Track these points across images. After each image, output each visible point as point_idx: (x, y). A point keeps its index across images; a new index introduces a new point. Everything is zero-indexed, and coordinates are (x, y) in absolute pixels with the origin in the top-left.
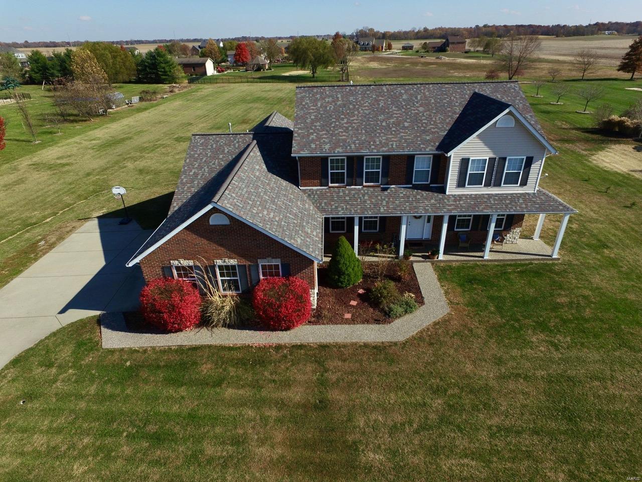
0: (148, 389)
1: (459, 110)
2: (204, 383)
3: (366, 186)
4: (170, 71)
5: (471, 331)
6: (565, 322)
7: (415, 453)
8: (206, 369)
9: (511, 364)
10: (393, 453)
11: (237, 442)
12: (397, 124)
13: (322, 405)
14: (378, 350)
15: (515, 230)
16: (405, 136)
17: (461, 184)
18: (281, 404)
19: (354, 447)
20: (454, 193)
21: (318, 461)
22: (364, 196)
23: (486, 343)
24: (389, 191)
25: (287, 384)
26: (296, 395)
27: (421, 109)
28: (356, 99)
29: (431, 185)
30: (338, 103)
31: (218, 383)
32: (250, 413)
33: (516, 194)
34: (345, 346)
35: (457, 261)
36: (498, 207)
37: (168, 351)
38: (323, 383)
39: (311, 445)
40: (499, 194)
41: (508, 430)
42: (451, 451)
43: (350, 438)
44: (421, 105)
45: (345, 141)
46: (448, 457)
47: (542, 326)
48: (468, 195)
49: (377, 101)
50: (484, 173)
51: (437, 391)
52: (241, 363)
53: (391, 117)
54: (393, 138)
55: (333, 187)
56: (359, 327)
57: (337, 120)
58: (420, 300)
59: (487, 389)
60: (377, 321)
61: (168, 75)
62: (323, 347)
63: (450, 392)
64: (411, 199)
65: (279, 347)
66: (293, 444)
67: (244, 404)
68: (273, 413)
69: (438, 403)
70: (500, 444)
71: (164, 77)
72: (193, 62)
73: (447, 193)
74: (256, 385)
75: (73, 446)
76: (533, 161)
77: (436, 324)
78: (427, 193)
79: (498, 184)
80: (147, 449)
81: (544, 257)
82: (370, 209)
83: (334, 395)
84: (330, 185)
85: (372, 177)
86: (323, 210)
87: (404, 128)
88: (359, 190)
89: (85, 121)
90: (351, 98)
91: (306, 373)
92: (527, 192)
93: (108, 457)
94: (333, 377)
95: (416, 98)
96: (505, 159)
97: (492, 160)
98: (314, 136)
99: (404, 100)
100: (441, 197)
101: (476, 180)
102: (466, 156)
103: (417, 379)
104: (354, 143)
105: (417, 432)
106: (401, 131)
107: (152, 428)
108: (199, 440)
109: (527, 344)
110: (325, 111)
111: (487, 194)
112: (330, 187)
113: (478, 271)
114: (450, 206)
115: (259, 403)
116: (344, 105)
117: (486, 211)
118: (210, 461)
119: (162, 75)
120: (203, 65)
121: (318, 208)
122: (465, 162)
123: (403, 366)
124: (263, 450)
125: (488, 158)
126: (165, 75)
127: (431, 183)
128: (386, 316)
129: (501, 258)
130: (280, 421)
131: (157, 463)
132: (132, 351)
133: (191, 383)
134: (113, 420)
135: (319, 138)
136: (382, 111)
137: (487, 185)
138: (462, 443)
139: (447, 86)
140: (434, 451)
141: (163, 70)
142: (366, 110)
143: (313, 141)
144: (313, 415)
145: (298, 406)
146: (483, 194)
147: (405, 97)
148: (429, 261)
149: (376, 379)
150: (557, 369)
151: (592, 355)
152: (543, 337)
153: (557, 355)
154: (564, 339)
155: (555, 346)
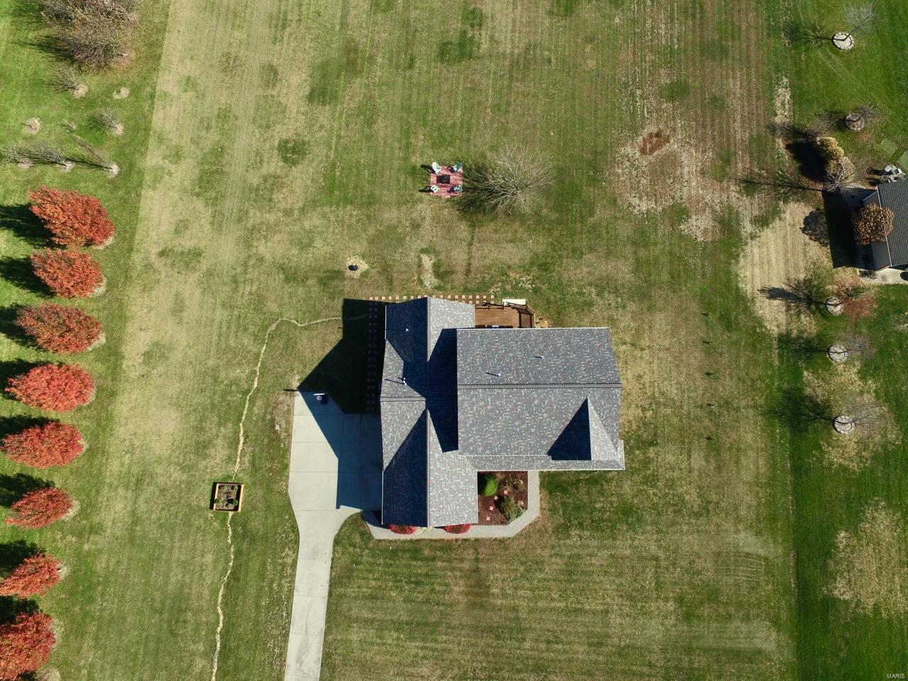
0: (404, 562)
1: (570, 417)
2: (427, 559)
5: (546, 529)
6: (593, 521)
7: (510, 589)
8: (426, 552)
9: (558, 549)
10: (502, 589)
11: (446, 585)
12: (527, 430)
13: (477, 570)
14: (502, 542)
18: (461, 570)
19: (489, 587)
21: (475, 592)
22: (501, 457)
23: (550, 536)
25: (462, 560)
26: (466, 566)
28: (501, 403)
30: (489, 407)
31: (434, 559)
32: (449, 573)
34: (487, 540)
37: (405, 541)
38: (477, 560)
39: (474, 586)
41: (545, 580)
42: (523, 588)
43: (487, 584)
45: (491, 444)
46: (521, 590)
47: (581, 526)
51: (522, 563)
52: (441, 549)
53: (523, 423)
56: (493, 527)
57: (487, 426)
58: (525, 507)
59: (542, 563)
60: (502, 523)
62: (477, 540)
63: (528, 563)
65: (457, 540)
66: (467, 586)
67: (446, 569)
68: (458, 574)
69: (522, 569)
70: (540, 585)
74: (449, 561)
75: (387, 586)
77: (530, 525)
80: (415, 587)
83: (482, 566)
86: (476, 467)
90: (498, 403)
91: (469, 555)
93: (401, 590)
94: (481, 557)
98: (471, 440)
103: (516, 557)
104: (497, 447)
105: (512, 581)
107: (413, 579)
108: (432, 584)
109: (569, 537)
110: (479, 415)
113: (564, 478)
115: (453, 569)
116: (492, 410)
118: (439, 592)
121: (473, 465)
123: (511, 551)
124: (455, 588)
128: (506, 521)
130: (461, 577)
131: (419, 592)
132: (390, 541)
133: (422, 560)
134: (396, 576)
135: (475, 441)
136: (518, 417)
138: (527, 585)
140: (516, 588)
143: (471, 444)
144: (473, 574)
145: (468, 570)
149: (499, 558)
150: (575, 551)
151: (594, 543)
152: (578, 532)
153: (579, 543)
154: (587, 533)
155: (581, 537)
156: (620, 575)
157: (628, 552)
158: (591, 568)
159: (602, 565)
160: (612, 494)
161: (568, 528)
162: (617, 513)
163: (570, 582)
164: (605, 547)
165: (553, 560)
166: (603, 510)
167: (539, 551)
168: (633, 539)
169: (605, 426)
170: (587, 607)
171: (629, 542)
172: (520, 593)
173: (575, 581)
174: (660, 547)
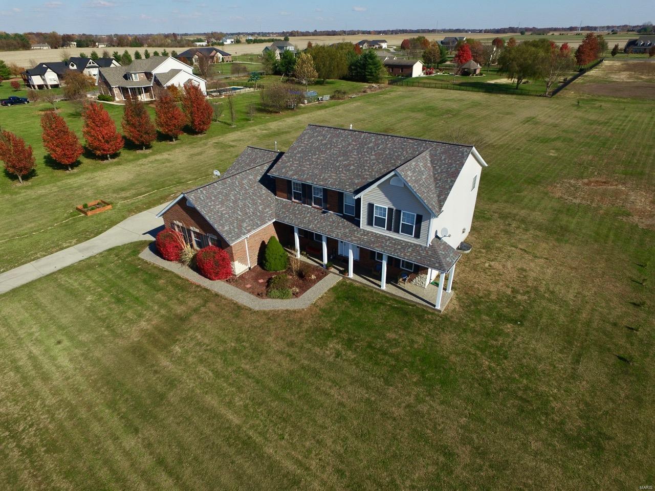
0: (135, 280)
2: (154, 287)
3: (313, 207)
4: (376, 72)
5: (301, 323)
6: (370, 347)
7: (194, 357)
8: (161, 282)
9: (296, 350)
10: (186, 352)
11: (139, 316)
12: (346, 166)
13: (184, 319)
14: (238, 308)
15: (422, 276)
16: (343, 176)
17: (370, 223)
18: (170, 310)
19: (176, 341)
20: (365, 229)
21: (157, 338)
22: (308, 213)
23: (300, 333)
24: (325, 215)
25: (182, 303)
26: (180, 310)
27: (373, 157)
28: (337, 141)
29: (356, 218)
30: (324, 142)
31: (159, 290)
32: (156, 308)
33: (411, 243)
34: (226, 299)
35: (360, 283)
36: (389, 249)
38: (196, 310)
39: (162, 332)
40: (398, 239)
41: (246, 373)
42: (209, 365)
43: (178, 337)
44: (375, 155)
45: (304, 171)
46: (205, 366)
48: (375, 233)
49: (349, 144)
50: (385, 219)
51: (238, 340)
53: (347, 160)
54: (334, 176)
55: (295, 202)
56: (246, 294)
57: (312, 155)
58: (298, 295)
60: (258, 295)
61: (373, 76)
62: (217, 295)
63: (244, 344)
64: (334, 225)
65: (198, 286)
66: (156, 328)
67: (158, 303)
68: (163, 312)
69: (232, 345)
70: (234, 376)
71: (369, 77)
72: (403, 64)
73: (361, 227)
74: (171, 298)
75: (94, 290)
76: (423, 219)
77: (287, 310)
78: (349, 223)
79: (397, 231)
80: (112, 303)
81: (429, 305)
82: (304, 223)
83: (194, 318)
84: (293, 200)
85: (317, 201)
86: (278, 216)
87: (349, 170)
88: (308, 208)
89: (277, 113)
90: (334, 140)
91: (195, 303)
92: (421, 244)
93: (99, 299)
94: (203, 310)
95: (378, 148)
96: (400, 211)
97: (390, 210)
98: (289, 164)
99: (368, 147)
100: (355, 229)
101: (380, 223)
102: (372, 202)
103: (237, 330)
104: (308, 174)
105: (206, 350)
106: (344, 172)
107: (121, 296)
108: (129, 308)
109: (323, 345)
110: (311, 146)
111: (389, 237)
112: (293, 202)
114: (355, 237)
115: (163, 306)
116: (326, 144)
117: (377, 249)
118: (125, 317)
119: (368, 75)
120: (410, 67)
121: (276, 213)
122: (371, 206)
123: (239, 321)
125: (387, 208)
126: (371, 76)
127: (355, 217)
129: (394, 293)
130: (162, 316)
131: (110, 309)
132: (145, 262)
133: (150, 285)
134: (113, 287)
135: (291, 166)
136: (346, 154)
137: (389, 229)
138: (218, 366)
139: (410, 141)
140: (201, 361)
141: (370, 71)
142: (336, 150)
143: (286, 167)
144: (176, 321)
145: (175, 314)
146: (386, 236)
147: (371, 145)
148: (342, 276)
149: (219, 320)
150: (317, 365)
151: (353, 371)
152: (339, 347)
153: (331, 359)
154: (350, 355)
155: (338, 355)
156: (362, 436)
157: (399, 412)
158: (321, 398)
159: (341, 404)
160: (419, 334)
161: (329, 335)
162: (415, 356)
163: (277, 396)
164: (366, 385)
165: (278, 358)
166: (395, 343)
167: (271, 339)
168: (419, 400)
169: (436, 179)
170: (269, 450)
171: (412, 400)
172: (201, 369)
173: (284, 400)
174: (466, 440)
